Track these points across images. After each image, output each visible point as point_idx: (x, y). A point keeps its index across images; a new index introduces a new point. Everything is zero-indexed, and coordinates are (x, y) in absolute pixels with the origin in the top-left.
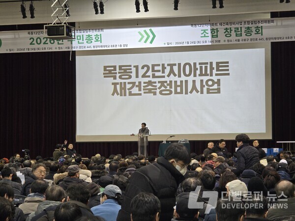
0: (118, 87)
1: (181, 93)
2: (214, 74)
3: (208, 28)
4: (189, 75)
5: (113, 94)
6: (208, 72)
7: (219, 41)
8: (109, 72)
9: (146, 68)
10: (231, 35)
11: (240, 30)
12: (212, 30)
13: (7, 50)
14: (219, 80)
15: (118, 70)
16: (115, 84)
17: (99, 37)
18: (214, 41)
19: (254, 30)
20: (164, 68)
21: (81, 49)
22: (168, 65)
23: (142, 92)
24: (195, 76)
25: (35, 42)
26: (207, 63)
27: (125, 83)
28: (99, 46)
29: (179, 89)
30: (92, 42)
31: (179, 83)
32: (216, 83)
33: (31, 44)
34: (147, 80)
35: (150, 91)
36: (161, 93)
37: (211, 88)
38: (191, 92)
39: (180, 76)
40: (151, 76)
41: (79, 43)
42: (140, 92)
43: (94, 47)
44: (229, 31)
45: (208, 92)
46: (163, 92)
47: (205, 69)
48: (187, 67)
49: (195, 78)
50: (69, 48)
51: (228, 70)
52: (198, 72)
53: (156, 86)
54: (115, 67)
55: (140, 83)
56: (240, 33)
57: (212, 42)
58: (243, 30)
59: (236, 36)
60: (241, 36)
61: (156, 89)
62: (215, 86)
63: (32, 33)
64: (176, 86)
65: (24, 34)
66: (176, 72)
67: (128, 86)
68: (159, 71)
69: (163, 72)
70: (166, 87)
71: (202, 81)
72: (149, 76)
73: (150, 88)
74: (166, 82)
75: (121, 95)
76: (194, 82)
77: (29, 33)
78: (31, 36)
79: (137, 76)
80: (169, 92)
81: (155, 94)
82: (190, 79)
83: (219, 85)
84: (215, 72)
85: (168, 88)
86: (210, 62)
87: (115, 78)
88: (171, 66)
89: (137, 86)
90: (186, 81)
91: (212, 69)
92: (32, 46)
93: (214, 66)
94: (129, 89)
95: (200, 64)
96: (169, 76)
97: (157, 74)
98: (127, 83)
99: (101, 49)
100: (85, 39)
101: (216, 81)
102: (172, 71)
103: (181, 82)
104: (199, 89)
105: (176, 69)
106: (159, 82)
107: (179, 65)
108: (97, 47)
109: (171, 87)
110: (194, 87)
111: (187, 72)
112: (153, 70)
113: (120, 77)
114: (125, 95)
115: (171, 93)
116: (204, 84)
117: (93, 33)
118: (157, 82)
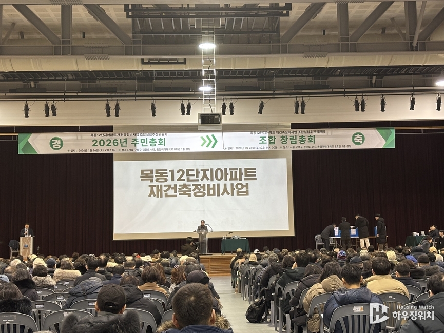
0: (155, 189)
1: (214, 195)
2: (243, 179)
3: (266, 135)
4: (221, 179)
5: (150, 196)
6: (238, 177)
7: (276, 147)
8: (146, 175)
9: (181, 173)
10: (286, 142)
11: (294, 138)
12: (270, 137)
13: (68, 151)
14: (247, 184)
15: (154, 174)
16: (152, 187)
17: (163, 140)
18: (272, 148)
19: (307, 138)
20: (198, 173)
21: (145, 152)
22: (202, 170)
23: (178, 194)
24: (226, 180)
25: (98, 144)
26: (237, 169)
27: (161, 186)
28: (162, 149)
29: (211, 192)
30: (155, 145)
31: (211, 187)
32: (245, 186)
33: (94, 145)
34: (182, 183)
35: (185, 193)
36: (195, 195)
37: (240, 191)
38: (222, 194)
39: (212, 180)
40: (186, 180)
41: (142, 145)
42: (175, 194)
43: (158, 149)
44: (285, 138)
45: (238, 195)
46: (197, 194)
47: (235, 174)
48: (219, 172)
49: (225, 182)
50: (132, 150)
51: (255, 175)
52: (229, 177)
53: (191, 189)
54: (152, 171)
55: (175, 186)
56: (295, 141)
57: (269, 148)
58: (298, 138)
59: (292, 143)
60: (296, 143)
61: (191, 191)
62: (244, 189)
63: (95, 135)
64: (209, 189)
65: (87, 136)
66: (209, 176)
67: (164, 188)
68: (193, 175)
69: (197, 176)
70: (200, 190)
71: (232, 185)
72: (184, 180)
73: (185, 191)
74: (200, 185)
75: (158, 197)
76: (225, 185)
77: (92, 135)
78: (94, 138)
79: (173, 180)
80: (202, 194)
81: (189, 195)
82: (222, 183)
83: (247, 188)
84: (243, 177)
85: (202, 190)
86: (239, 169)
87: (152, 181)
88: (205, 171)
89: (172, 189)
90: (218, 185)
91: (241, 174)
92: (95, 148)
93: (243, 171)
94: (165, 191)
95: (230, 169)
96: (202, 180)
97: (191, 178)
98: (163, 186)
99: (164, 151)
100: (148, 142)
101: (245, 184)
102: (205, 176)
103: (214, 185)
104: (230, 191)
105: (208, 174)
106: (193, 185)
107: (212, 170)
108: (160, 149)
109: (204, 190)
110: (225, 190)
111: (219, 177)
112: (188, 174)
113: (157, 180)
114: (161, 196)
115: (204, 194)
116: (234, 187)
117: (157, 137)
118: (192, 185)
